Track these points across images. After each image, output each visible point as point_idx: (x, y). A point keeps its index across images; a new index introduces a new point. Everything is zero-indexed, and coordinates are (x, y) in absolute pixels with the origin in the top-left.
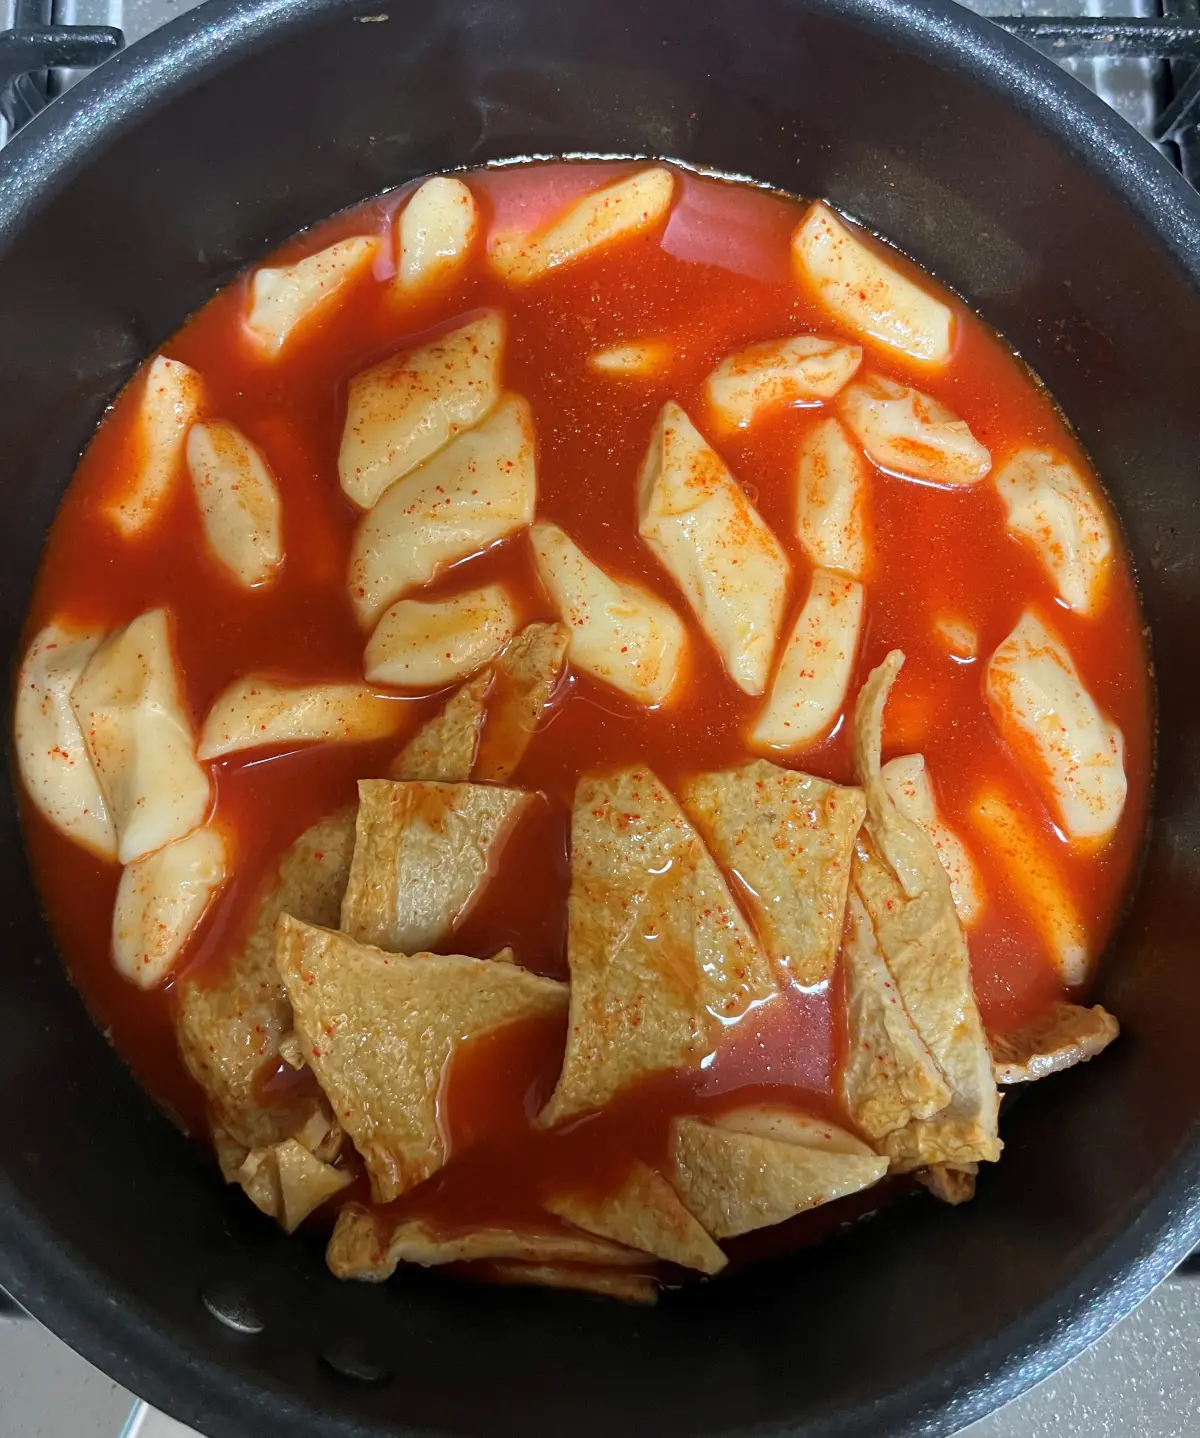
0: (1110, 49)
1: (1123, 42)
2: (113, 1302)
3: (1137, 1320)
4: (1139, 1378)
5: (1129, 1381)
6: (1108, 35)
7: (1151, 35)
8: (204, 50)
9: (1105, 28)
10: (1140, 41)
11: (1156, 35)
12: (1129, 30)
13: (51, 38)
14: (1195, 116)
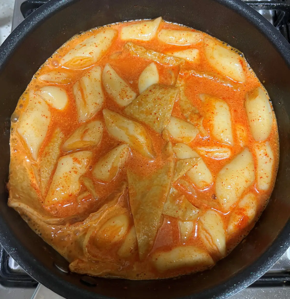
0: (262, 8)
1: (264, 7)
6: (261, 5)
9: (260, 3)
10: (268, 6)
11: (272, 4)
12: (266, 4)
13: (37, 2)
14: (282, 23)
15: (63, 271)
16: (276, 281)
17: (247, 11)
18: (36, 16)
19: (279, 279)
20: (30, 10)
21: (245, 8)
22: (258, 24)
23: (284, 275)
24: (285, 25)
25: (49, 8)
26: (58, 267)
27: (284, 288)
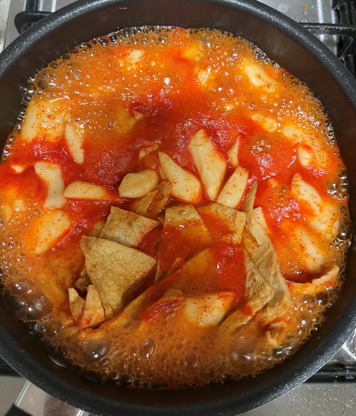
0: (324, 32)
1: (327, 30)
2: (22, 351)
3: (324, 395)
4: (325, 412)
5: (322, 413)
6: (323, 28)
7: (335, 29)
8: (77, 13)
9: (323, 26)
10: (332, 30)
11: (337, 28)
12: (329, 27)
13: (35, 14)
14: (348, 53)
15: (59, 364)
16: (326, 376)
17: (305, 38)
18: (32, 35)
19: (329, 374)
20: (27, 24)
21: (303, 34)
22: (319, 55)
23: (336, 369)
24: (352, 55)
25: (49, 24)
26: (53, 360)
27: (336, 385)
